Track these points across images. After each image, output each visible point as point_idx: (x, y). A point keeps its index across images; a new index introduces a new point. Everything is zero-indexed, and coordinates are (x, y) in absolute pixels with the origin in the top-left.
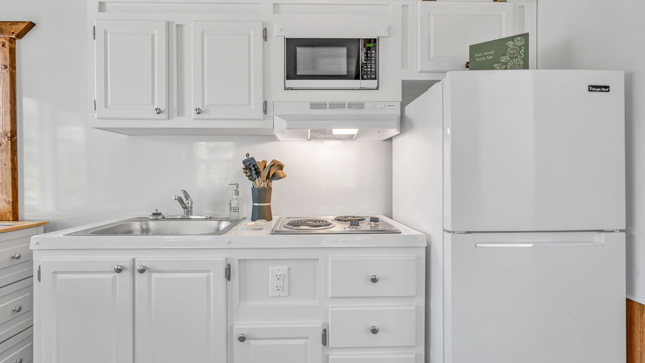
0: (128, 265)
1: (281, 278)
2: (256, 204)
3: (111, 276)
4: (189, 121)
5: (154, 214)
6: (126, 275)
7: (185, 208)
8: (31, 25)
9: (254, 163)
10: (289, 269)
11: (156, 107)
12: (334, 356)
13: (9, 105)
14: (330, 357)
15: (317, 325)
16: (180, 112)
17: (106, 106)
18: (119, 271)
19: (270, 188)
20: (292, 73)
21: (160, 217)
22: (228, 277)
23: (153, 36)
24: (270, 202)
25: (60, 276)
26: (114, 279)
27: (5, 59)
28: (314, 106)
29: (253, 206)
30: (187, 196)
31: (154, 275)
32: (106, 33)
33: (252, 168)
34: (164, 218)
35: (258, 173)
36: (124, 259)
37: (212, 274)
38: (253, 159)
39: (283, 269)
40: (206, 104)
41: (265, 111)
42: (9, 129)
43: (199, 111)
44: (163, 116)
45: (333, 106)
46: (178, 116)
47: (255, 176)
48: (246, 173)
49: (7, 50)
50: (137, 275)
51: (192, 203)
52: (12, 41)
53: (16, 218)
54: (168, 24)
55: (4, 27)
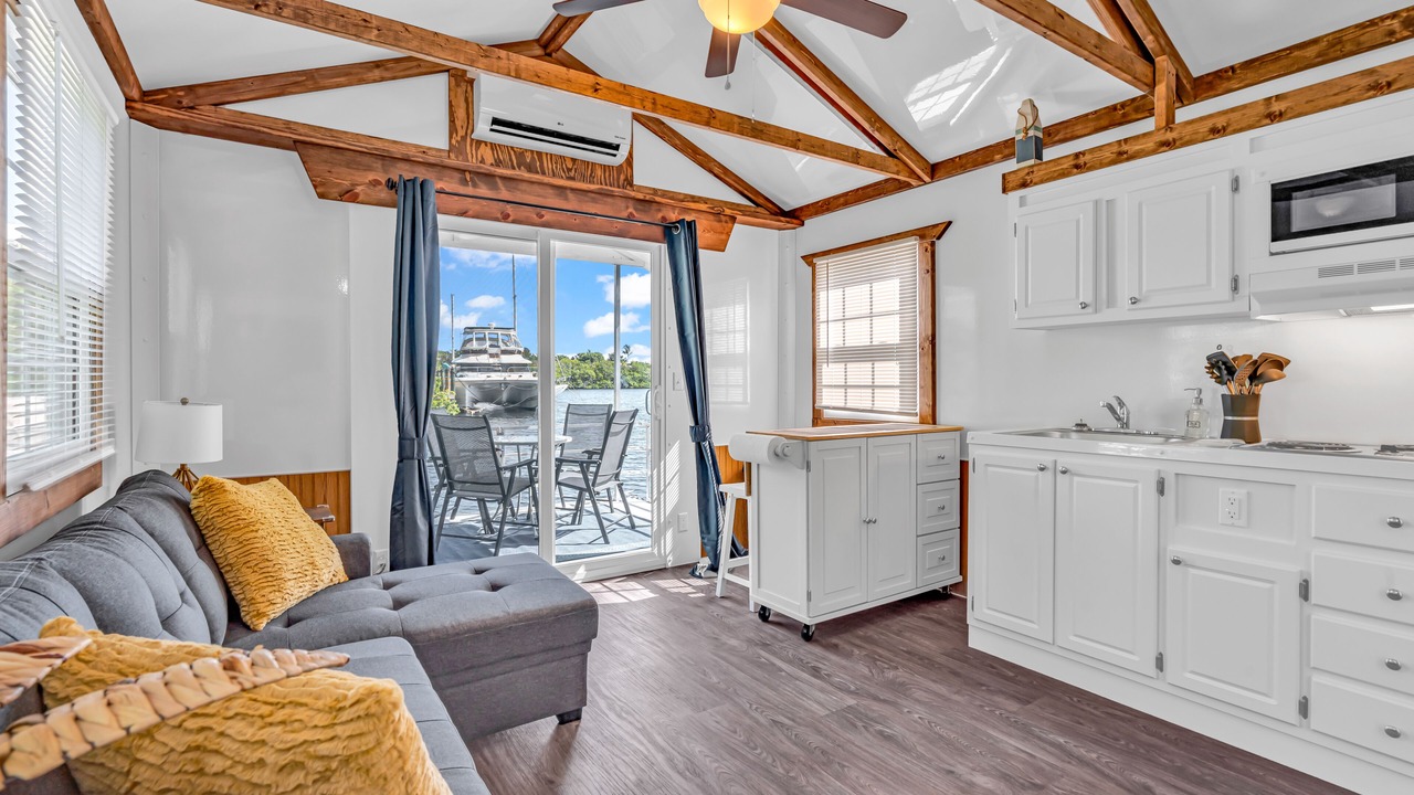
0: (1050, 465)
1: (1236, 503)
2: (1230, 418)
3: (1034, 474)
4: (1123, 311)
5: (1077, 425)
6: (1048, 475)
7: (1119, 419)
8: (950, 223)
9: (1225, 360)
10: (1248, 493)
11: (1081, 300)
12: (1318, 616)
13: (930, 308)
14: (1313, 617)
15: (1293, 570)
16: (1111, 303)
17: (1027, 305)
18: (1042, 469)
19: (1256, 397)
20: (1281, 229)
21: (1085, 429)
22: (1161, 492)
23: (1078, 222)
24: (1257, 415)
25: (990, 469)
26: (1037, 477)
27: (927, 264)
28: (1325, 272)
29: (1225, 420)
30: (1121, 404)
31: (1076, 479)
32: (1027, 228)
33: (1221, 367)
34: (1090, 430)
35: (1231, 371)
36: (1047, 459)
37: (1140, 486)
38: (1223, 354)
39: (1240, 492)
40: (1144, 289)
41: (1235, 288)
42: (930, 333)
43: (1134, 301)
44: (1089, 310)
45: (1365, 268)
46: (1108, 307)
47: (1226, 378)
48: (1212, 373)
49: (929, 254)
50: (1059, 476)
51: (1128, 414)
52: (933, 244)
53: (934, 423)
54: (1096, 203)
55: (927, 232)
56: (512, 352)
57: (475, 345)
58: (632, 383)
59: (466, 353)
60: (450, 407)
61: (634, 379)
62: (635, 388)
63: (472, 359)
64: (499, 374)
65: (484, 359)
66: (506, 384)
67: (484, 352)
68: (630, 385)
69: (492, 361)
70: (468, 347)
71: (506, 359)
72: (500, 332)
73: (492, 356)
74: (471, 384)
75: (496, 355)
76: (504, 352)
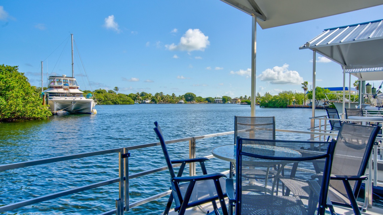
56: (74, 88)
57: (56, 84)
58: (119, 102)
59: (51, 88)
60: (47, 113)
61: (120, 100)
62: (121, 104)
63: (55, 91)
64: (71, 97)
65: (61, 91)
66: (75, 102)
67: (61, 87)
68: (119, 103)
69: (65, 92)
70: (52, 85)
71: (72, 91)
72: (68, 79)
73: (65, 89)
74: (57, 102)
75: (67, 89)
76: (71, 88)
